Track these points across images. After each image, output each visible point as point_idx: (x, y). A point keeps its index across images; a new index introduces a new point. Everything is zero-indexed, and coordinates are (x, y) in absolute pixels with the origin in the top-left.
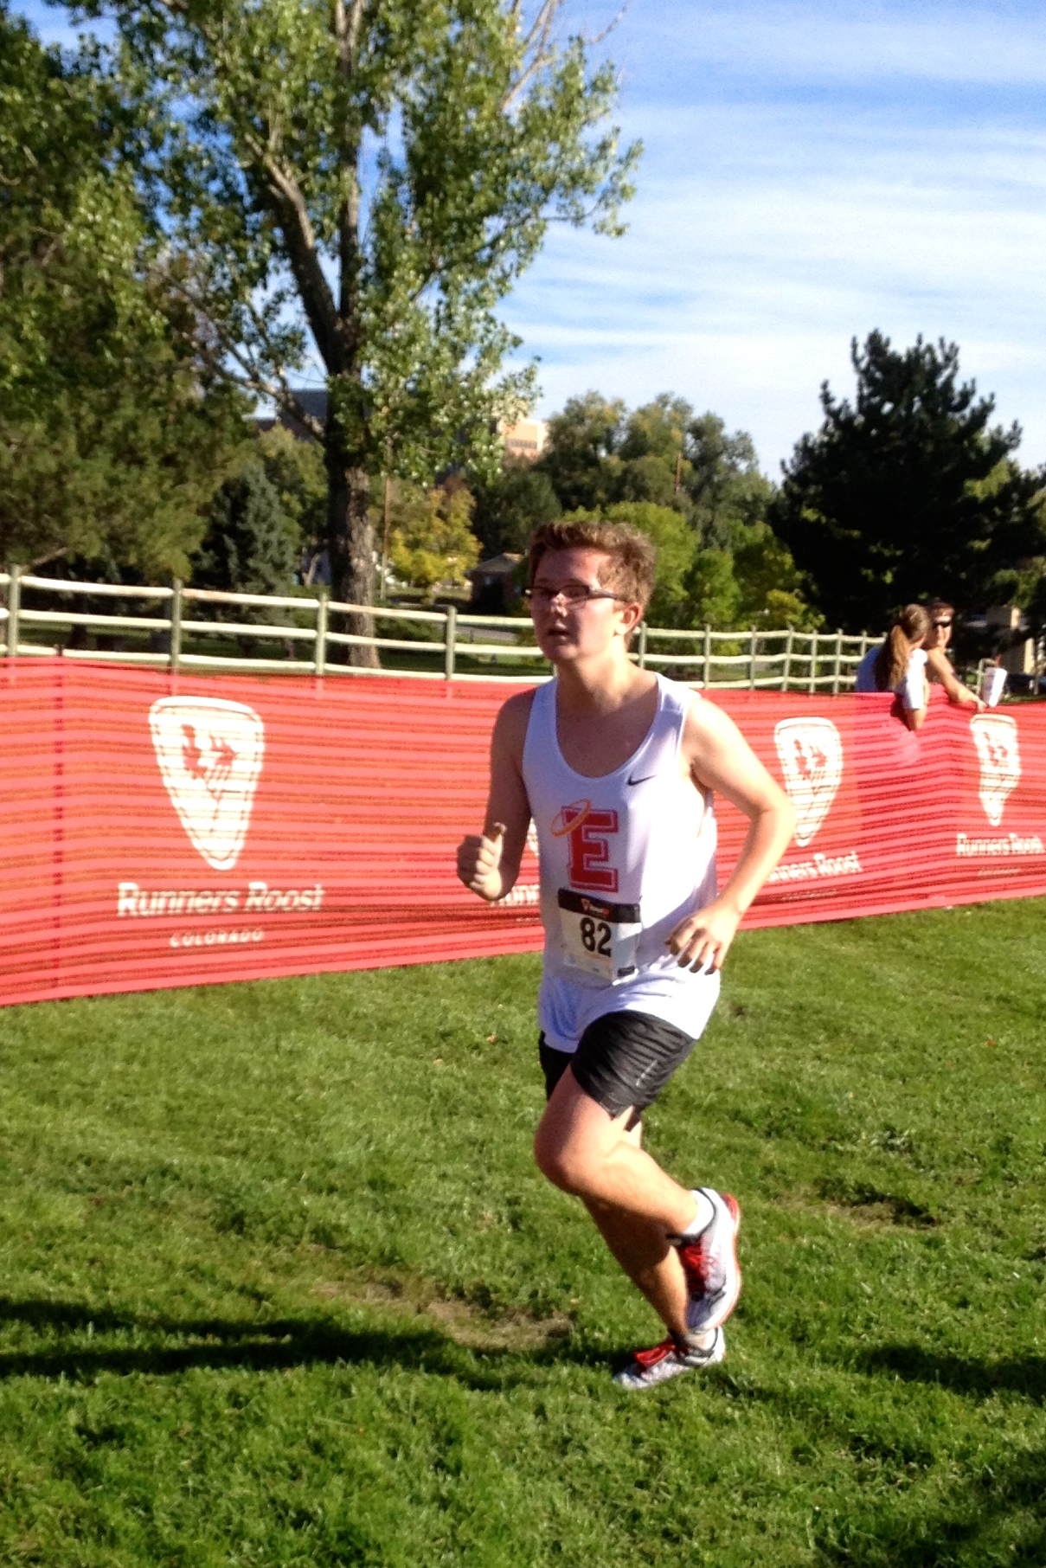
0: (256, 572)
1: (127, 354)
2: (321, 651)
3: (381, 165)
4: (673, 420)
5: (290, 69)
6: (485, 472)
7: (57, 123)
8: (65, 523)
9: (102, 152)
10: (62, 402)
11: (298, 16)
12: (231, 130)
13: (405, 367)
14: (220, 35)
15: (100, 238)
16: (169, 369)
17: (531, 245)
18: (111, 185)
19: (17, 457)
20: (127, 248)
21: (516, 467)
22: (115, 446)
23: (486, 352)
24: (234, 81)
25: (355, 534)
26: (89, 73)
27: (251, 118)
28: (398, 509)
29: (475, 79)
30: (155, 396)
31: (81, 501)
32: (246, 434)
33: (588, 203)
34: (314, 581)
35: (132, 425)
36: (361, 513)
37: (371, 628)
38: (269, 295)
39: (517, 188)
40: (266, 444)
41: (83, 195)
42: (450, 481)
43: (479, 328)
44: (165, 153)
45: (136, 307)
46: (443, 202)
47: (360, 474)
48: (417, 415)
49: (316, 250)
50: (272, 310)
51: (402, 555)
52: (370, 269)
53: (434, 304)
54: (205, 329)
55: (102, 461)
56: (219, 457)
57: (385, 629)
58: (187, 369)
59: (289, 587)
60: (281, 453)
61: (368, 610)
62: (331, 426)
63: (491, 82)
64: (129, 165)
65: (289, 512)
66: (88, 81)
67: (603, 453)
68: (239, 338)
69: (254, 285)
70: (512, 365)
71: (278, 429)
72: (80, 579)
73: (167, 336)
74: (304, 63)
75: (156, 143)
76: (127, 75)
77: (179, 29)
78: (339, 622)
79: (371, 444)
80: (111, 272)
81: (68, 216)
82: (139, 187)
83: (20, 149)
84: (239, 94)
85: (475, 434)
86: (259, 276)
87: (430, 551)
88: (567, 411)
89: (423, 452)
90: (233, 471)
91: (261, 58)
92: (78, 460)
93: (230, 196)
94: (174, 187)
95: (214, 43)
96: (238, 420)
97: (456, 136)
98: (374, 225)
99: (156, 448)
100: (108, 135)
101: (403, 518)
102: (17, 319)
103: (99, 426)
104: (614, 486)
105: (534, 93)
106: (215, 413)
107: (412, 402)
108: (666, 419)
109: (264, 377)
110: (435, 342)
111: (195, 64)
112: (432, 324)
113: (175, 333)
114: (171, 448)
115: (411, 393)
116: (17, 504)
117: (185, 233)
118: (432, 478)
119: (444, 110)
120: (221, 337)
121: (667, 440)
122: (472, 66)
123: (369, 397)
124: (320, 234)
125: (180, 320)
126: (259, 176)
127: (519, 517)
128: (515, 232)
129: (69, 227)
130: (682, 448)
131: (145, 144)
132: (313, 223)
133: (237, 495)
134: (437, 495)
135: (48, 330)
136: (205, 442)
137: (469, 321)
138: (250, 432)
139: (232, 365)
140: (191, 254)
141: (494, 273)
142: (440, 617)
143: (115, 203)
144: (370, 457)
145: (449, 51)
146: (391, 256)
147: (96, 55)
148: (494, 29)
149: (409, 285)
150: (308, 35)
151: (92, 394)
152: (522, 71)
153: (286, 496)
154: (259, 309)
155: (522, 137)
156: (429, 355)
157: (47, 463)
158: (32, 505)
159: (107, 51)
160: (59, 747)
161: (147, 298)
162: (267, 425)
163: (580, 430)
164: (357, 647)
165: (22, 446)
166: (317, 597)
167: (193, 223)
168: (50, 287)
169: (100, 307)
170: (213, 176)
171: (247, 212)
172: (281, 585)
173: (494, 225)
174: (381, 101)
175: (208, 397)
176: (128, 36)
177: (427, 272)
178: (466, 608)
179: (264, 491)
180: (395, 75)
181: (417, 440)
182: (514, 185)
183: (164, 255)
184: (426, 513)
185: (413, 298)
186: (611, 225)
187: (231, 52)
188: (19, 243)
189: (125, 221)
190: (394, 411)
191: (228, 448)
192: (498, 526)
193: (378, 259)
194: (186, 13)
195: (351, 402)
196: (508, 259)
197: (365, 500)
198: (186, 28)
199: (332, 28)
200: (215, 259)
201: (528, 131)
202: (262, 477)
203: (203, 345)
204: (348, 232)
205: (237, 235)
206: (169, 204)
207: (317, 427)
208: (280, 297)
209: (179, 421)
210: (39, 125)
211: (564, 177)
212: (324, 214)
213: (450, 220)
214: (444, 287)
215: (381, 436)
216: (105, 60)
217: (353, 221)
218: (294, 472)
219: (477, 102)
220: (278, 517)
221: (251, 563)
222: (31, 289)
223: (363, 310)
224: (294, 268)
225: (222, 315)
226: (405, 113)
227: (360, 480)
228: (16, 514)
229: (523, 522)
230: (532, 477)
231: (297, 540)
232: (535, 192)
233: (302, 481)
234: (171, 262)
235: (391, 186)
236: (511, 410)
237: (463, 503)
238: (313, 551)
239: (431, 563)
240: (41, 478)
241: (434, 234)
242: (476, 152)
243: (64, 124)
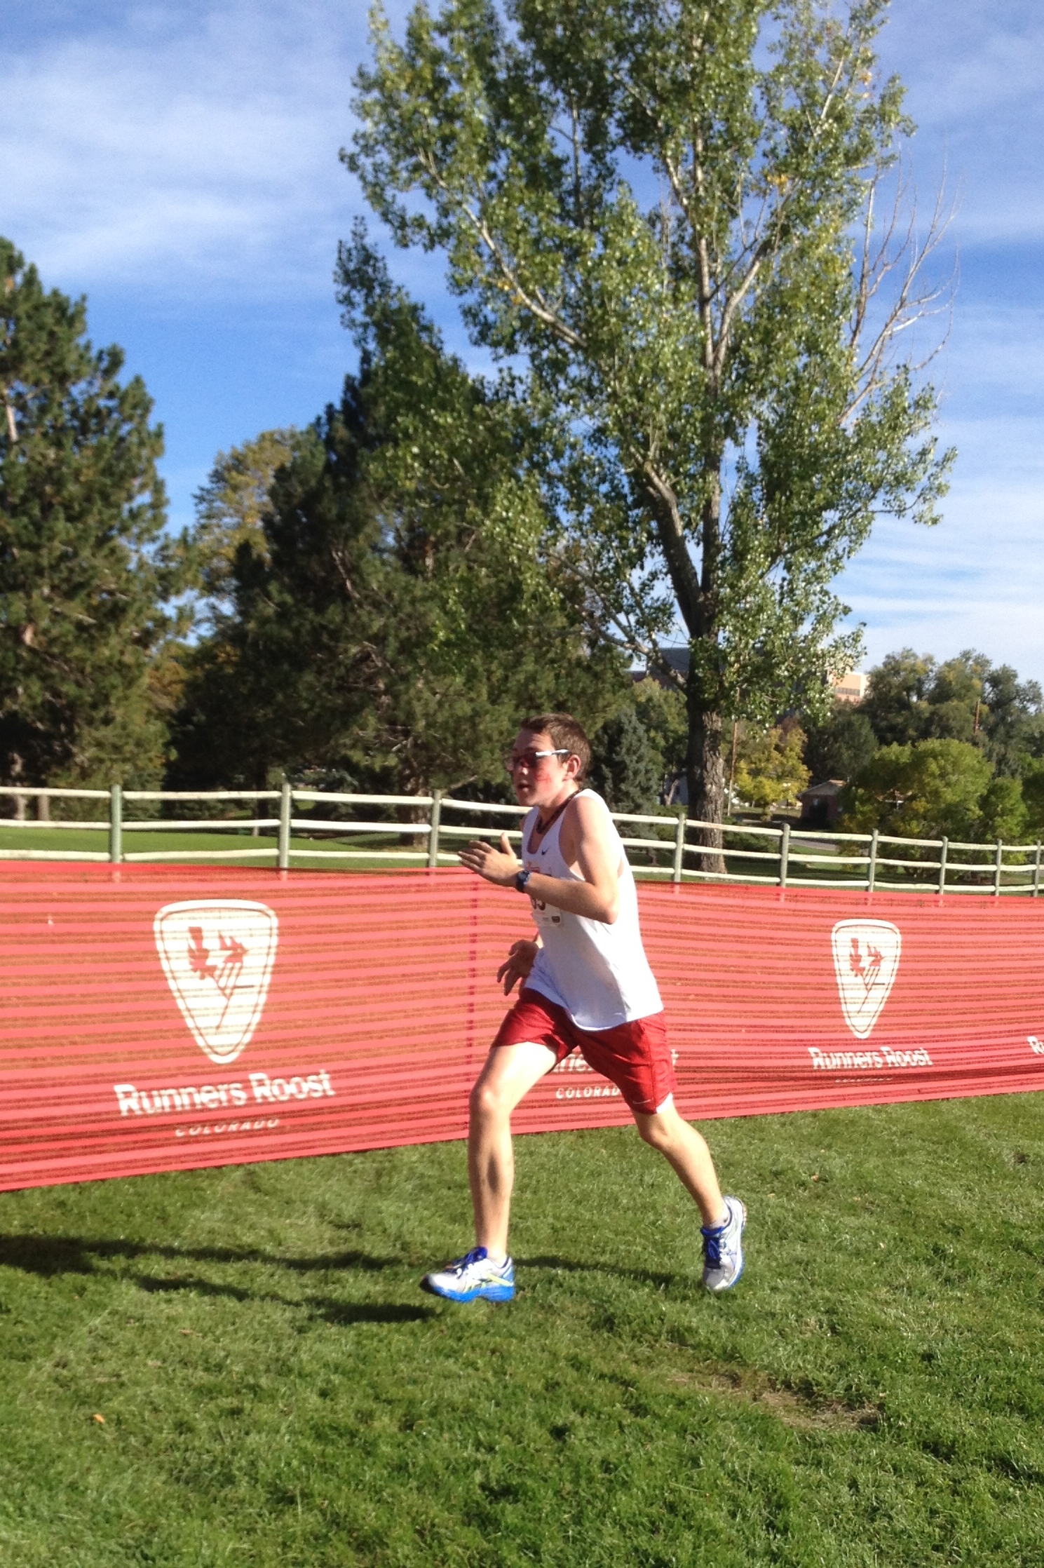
0: (627, 794)
1: (531, 622)
2: (679, 858)
3: (738, 470)
4: (974, 672)
5: (667, 394)
6: (817, 716)
7: (479, 439)
8: (477, 756)
9: (515, 462)
10: (477, 660)
11: (674, 353)
12: (618, 444)
13: (754, 631)
14: (612, 367)
15: (511, 530)
16: (563, 633)
17: (860, 532)
18: (521, 488)
19: (440, 704)
20: (532, 538)
21: (842, 710)
22: (518, 694)
23: (820, 619)
24: (622, 405)
25: (709, 765)
26: (506, 398)
27: (634, 433)
28: (743, 744)
29: (818, 400)
30: (551, 655)
31: (489, 739)
32: (622, 685)
33: (909, 498)
34: (673, 802)
35: (533, 678)
36: (714, 749)
37: (720, 841)
38: (645, 574)
39: (851, 487)
40: (637, 692)
41: (499, 497)
42: (786, 721)
43: (815, 600)
44: (565, 462)
45: (538, 584)
46: (788, 499)
47: (715, 717)
48: (762, 669)
49: (684, 537)
50: (646, 586)
51: (746, 780)
52: (728, 553)
53: (779, 581)
54: (592, 601)
55: (507, 707)
56: (601, 703)
57: (731, 842)
58: (578, 633)
59: (653, 806)
60: (650, 699)
61: (718, 827)
62: (692, 678)
63: (830, 402)
64: (536, 472)
65: (655, 746)
66: (505, 406)
67: (914, 699)
68: (620, 609)
69: (633, 567)
70: (842, 629)
71: (648, 680)
72: (486, 801)
73: (562, 608)
74: (679, 389)
75: (558, 455)
76: (537, 400)
77: (579, 364)
78: (694, 836)
79: (724, 693)
80: (519, 558)
81: (486, 514)
82: (545, 488)
83: (451, 461)
84: (626, 415)
85: (810, 685)
86: (637, 559)
87: (769, 778)
88: (885, 664)
89: (766, 699)
90: (611, 714)
91: (644, 385)
92: (489, 706)
93: (616, 496)
94: (571, 489)
95: (606, 374)
96: (617, 674)
97: (802, 446)
98: (731, 518)
99: (551, 696)
100: (520, 448)
101: (748, 751)
102: (444, 593)
103: (506, 678)
104: (922, 725)
105: (867, 411)
106: (598, 668)
107: (758, 660)
108: (968, 671)
109: (639, 640)
110: (779, 611)
111: (591, 391)
112: (777, 597)
113: (569, 605)
114: (563, 696)
115: (758, 652)
116: (439, 741)
117: (579, 526)
118: (773, 720)
119: (792, 425)
120: (605, 607)
121: (969, 688)
122: (816, 389)
123: (724, 656)
124: (687, 525)
125: (573, 594)
126: (640, 480)
127: (843, 750)
128: (847, 523)
129: (488, 522)
130: (981, 694)
131: (549, 455)
132: (682, 517)
133: (614, 733)
134: (777, 732)
135: (468, 603)
136: (590, 691)
137: (807, 595)
138: (626, 683)
139: (613, 630)
140: (583, 542)
141: (829, 555)
142: (778, 832)
143: (524, 502)
144: (723, 703)
145: (797, 378)
146: (745, 543)
147: (512, 385)
148: (835, 360)
149: (759, 565)
150: (683, 367)
151: (502, 654)
152: (857, 393)
153: (652, 734)
154: (637, 586)
155: (856, 446)
156: (774, 621)
157: (463, 708)
158: (451, 742)
159: (521, 381)
160: (474, 938)
161: (547, 577)
162: (639, 677)
163: (896, 680)
164: (708, 856)
165: (445, 695)
166: (677, 816)
167: (586, 518)
168: (470, 569)
169: (510, 585)
170: (603, 480)
171: (630, 508)
172: (647, 805)
173: (831, 516)
174: (741, 419)
175: (593, 655)
176: (538, 369)
177: (774, 555)
178: (798, 825)
179: (635, 730)
180: (753, 397)
181: (761, 689)
182: (848, 485)
183: (562, 544)
184: (766, 747)
185: (762, 576)
186: (927, 516)
187: (621, 382)
188: (447, 535)
189: (532, 516)
190: (744, 667)
191: (608, 696)
192: (824, 757)
193: (734, 545)
194: (585, 350)
195: (709, 660)
196: (842, 544)
197: (717, 737)
198: (585, 362)
199: (703, 361)
200: (603, 546)
201: (860, 441)
202: (634, 718)
203: (591, 614)
204: (710, 523)
205: (620, 527)
206: (567, 503)
207: (681, 680)
208: (654, 576)
209: (569, 675)
210: (465, 441)
211: (890, 478)
212: (691, 509)
213: (795, 514)
214: (788, 567)
215: (732, 686)
216: (520, 389)
217: (715, 515)
218: (661, 714)
219: (819, 418)
220: (645, 750)
221: (623, 787)
222: (456, 570)
223: (721, 586)
224: (665, 553)
225: (607, 590)
226: (760, 428)
227: (715, 722)
228: (438, 749)
229: (846, 754)
230: (854, 718)
231: (661, 769)
232: (865, 490)
233: (666, 721)
234: (567, 548)
235: (746, 486)
236: (841, 665)
237: (797, 739)
238: (673, 777)
239: (769, 787)
240: (459, 720)
241: (780, 525)
242: (818, 459)
243: (485, 441)
